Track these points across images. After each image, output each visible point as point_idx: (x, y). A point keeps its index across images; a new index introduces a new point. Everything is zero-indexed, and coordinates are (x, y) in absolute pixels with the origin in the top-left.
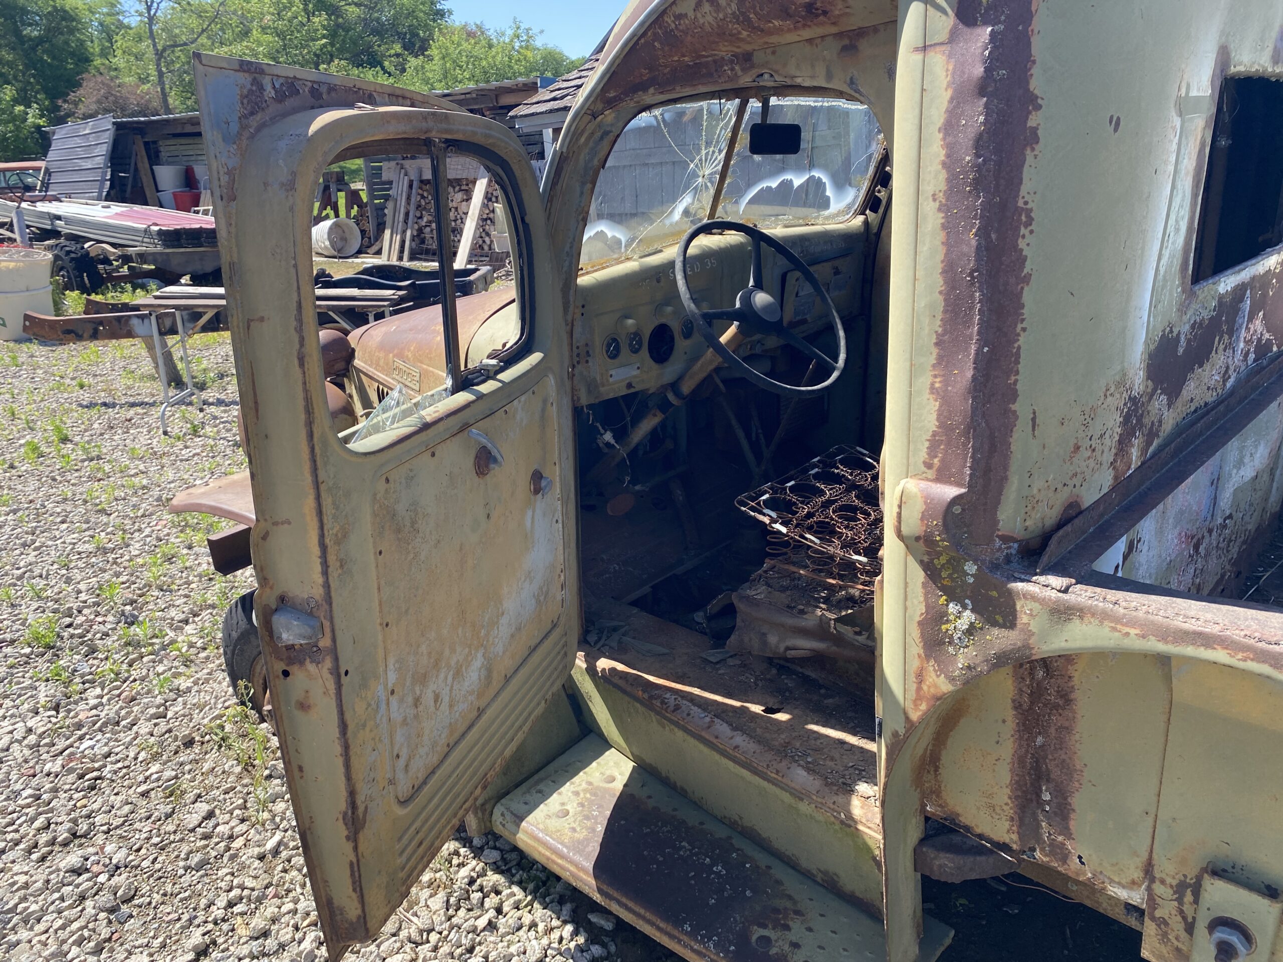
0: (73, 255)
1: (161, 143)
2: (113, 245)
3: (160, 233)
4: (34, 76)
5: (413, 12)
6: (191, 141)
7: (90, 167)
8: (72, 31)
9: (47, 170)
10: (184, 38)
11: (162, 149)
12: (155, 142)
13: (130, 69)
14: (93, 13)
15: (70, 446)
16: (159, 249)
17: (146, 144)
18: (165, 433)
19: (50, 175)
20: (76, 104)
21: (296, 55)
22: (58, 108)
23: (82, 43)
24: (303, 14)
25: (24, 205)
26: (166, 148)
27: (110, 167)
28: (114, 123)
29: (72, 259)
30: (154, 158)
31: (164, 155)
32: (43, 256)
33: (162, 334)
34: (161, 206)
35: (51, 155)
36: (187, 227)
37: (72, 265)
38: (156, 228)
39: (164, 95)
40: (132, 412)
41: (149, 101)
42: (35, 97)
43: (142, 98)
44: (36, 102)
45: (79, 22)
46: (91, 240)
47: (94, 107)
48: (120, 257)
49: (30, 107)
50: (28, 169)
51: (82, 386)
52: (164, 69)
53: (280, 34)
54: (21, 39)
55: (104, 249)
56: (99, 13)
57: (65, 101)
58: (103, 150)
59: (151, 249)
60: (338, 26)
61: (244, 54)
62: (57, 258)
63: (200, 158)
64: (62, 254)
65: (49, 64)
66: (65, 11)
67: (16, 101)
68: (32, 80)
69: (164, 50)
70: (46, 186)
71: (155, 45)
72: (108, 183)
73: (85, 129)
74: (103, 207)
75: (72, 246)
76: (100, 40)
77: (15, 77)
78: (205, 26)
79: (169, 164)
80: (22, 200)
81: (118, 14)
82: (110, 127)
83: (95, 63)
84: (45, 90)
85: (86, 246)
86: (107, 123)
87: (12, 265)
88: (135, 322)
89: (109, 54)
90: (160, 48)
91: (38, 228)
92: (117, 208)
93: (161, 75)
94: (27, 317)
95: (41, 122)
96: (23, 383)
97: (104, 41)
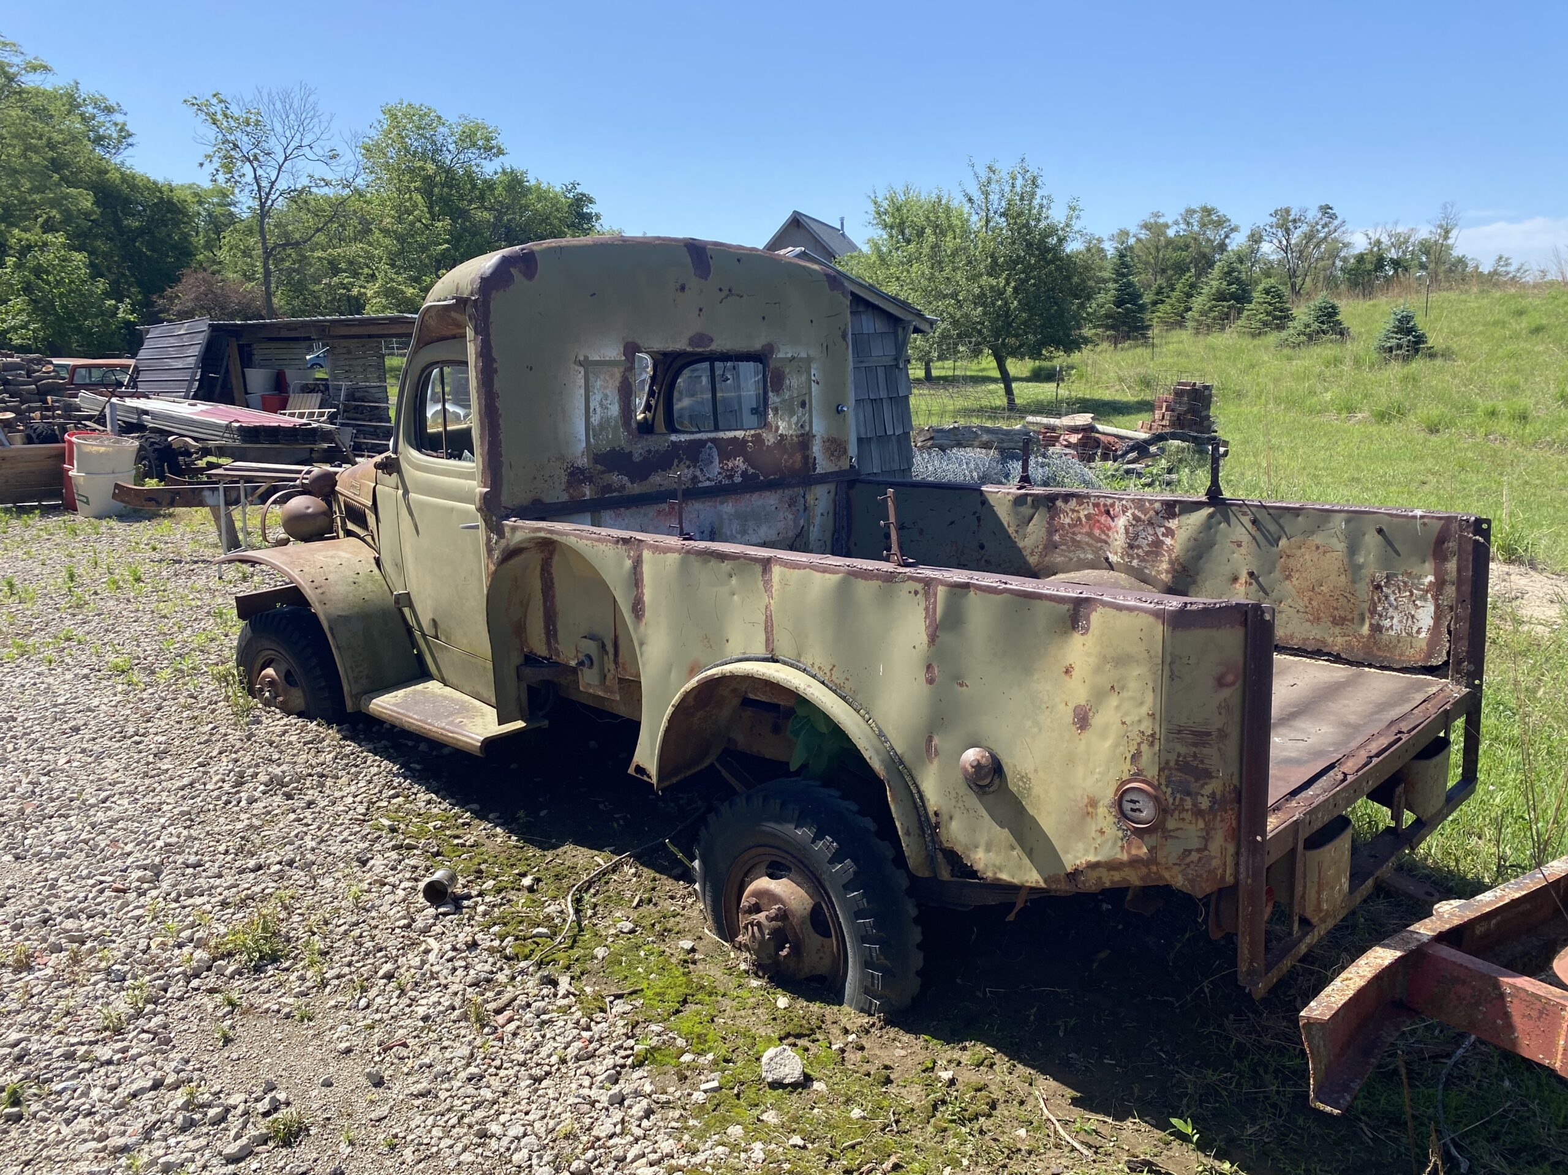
0: (157, 446)
1: (255, 346)
2: (195, 439)
3: (241, 429)
4: (129, 268)
5: (547, 218)
6: (284, 346)
7: (181, 366)
8: (177, 224)
9: (136, 367)
10: (297, 236)
11: (255, 352)
12: (250, 345)
13: (236, 263)
14: (200, 203)
15: (141, 584)
16: (237, 443)
17: (241, 348)
18: (220, 578)
19: (138, 374)
20: (171, 300)
21: (413, 259)
22: (152, 304)
23: (185, 237)
24: (428, 216)
25: (114, 400)
26: (260, 351)
27: (201, 368)
28: (210, 325)
29: (156, 450)
30: (247, 361)
31: (256, 358)
32: (131, 443)
33: (228, 503)
34: (248, 407)
35: (142, 354)
36: (267, 424)
37: (155, 455)
38: (237, 425)
39: (269, 295)
40: (195, 566)
41: (253, 300)
42: (128, 290)
43: (245, 297)
44: (128, 297)
45: (186, 214)
46: (173, 434)
47: (190, 304)
48: (200, 449)
49: (122, 301)
50: (118, 365)
51: (154, 549)
52: (272, 267)
53: (400, 238)
54: (121, 229)
55: (186, 442)
56: (209, 203)
57: (161, 297)
58: (196, 350)
59: (230, 443)
60: (465, 230)
61: (359, 256)
62: (141, 448)
63: (293, 362)
64: (146, 445)
65: (147, 256)
66: (173, 204)
67: (107, 295)
68: (127, 273)
69: (273, 249)
70: (134, 382)
71: (264, 244)
72: (197, 383)
73: (180, 329)
74: (190, 405)
75: (156, 438)
76: (207, 232)
77: (109, 269)
78: (320, 226)
79: (261, 367)
80: (113, 395)
81: (230, 205)
82: (206, 328)
83: (198, 257)
84: (140, 283)
85: (170, 439)
86: (202, 324)
87: (102, 449)
88: (207, 493)
89: (213, 246)
90: (270, 245)
91: (124, 422)
92: (202, 406)
93: (267, 273)
94: (117, 486)
95: (132, 318)
96: (103, 546)
97: (211, 232)
